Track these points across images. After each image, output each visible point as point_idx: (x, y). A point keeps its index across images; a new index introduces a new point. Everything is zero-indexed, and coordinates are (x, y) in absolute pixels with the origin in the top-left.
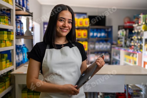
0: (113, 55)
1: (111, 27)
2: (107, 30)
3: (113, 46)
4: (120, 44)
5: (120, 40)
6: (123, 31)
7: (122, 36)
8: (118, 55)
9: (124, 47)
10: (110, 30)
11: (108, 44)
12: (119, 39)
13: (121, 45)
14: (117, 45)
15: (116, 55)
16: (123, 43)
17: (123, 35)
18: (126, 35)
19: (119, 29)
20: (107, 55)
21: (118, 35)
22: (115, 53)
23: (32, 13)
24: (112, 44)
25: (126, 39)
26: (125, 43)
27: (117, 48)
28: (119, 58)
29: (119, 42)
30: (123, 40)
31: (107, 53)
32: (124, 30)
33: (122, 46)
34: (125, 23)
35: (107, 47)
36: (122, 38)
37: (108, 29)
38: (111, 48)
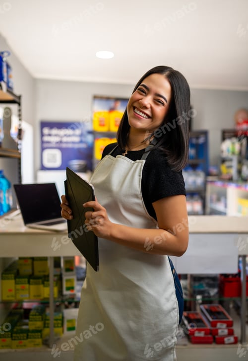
0: (212, 201)
1: (205, 133)
2: (194, 141)
3: (210, 178)
4: (228, 173)
5: (227, 164)
6: (233, 144)
7: (230, 156)
8: (223, 199)
9: (237, 181)
10: (201, 140)
11: (197, 175)
12: (224, 161)
13: (227, 177)
14: (219, 175)
15: (219, 200)
16: (233, 172)
17: (233, 153)
18: (240, 153)
19: (224, 139)
20: (197, 200)
21: (222, 152)
22: (215, 197)
23: (19, 97)
24: (208, 174)
25: (240, 162)
26: (239, 172)
27: (219, 184)
28: (226, 206)
29: (223, 168)
30: (235, 163)
31: (196, 197)
32: (235, 140)
33: (230, 180)
34: (238, 124)
35: (195, 182)
36: (231, 160)
37: (197, 138)
38: (205, 183)
